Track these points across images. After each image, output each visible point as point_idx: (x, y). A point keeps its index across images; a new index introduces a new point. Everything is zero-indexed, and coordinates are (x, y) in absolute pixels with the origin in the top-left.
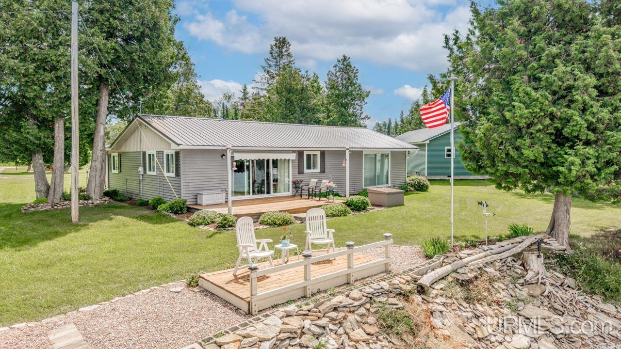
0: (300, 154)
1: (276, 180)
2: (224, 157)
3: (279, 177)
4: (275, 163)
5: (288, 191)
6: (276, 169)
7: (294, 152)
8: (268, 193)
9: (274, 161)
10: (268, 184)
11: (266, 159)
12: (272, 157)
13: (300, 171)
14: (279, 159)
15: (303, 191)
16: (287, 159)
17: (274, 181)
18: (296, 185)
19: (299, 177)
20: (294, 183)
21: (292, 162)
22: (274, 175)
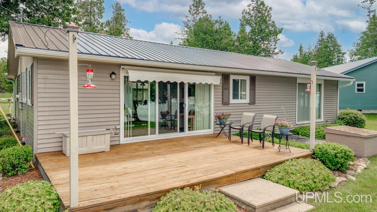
0: (225, 77)
1: (192, 113)
2: (113, 76)
3: (197, 110)
4: (192, 88)
5: (208, 127)
6: (193, 97)
7: (217, 73)
8: (182, 130)
9: (190, 85)
10: (182, 117)
11: (179, 82)
12: (188, 79)
13: (225, 101)
14: (197, 83)
15: (232, 130)
16: (209, 83)
17: (190, 114)
18: (220, 120)
19: (225, 110)
20: (218, 117)
21: (215, 89)
22: (190, 106)
